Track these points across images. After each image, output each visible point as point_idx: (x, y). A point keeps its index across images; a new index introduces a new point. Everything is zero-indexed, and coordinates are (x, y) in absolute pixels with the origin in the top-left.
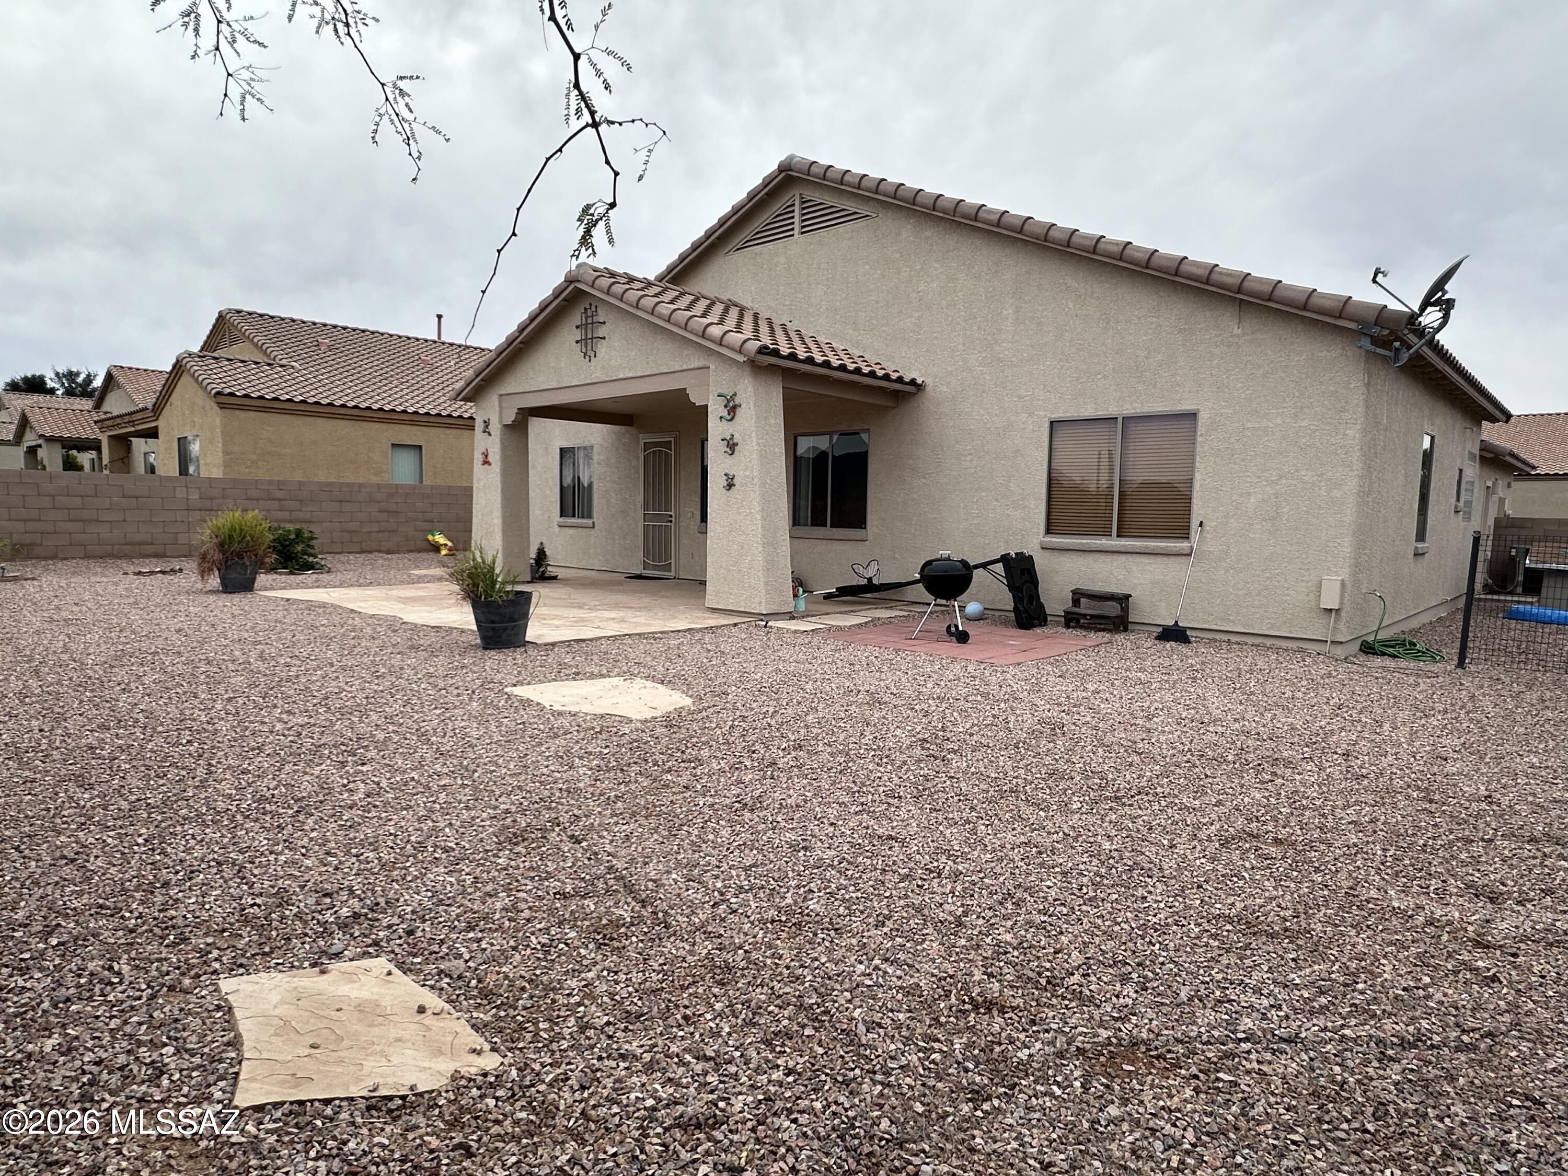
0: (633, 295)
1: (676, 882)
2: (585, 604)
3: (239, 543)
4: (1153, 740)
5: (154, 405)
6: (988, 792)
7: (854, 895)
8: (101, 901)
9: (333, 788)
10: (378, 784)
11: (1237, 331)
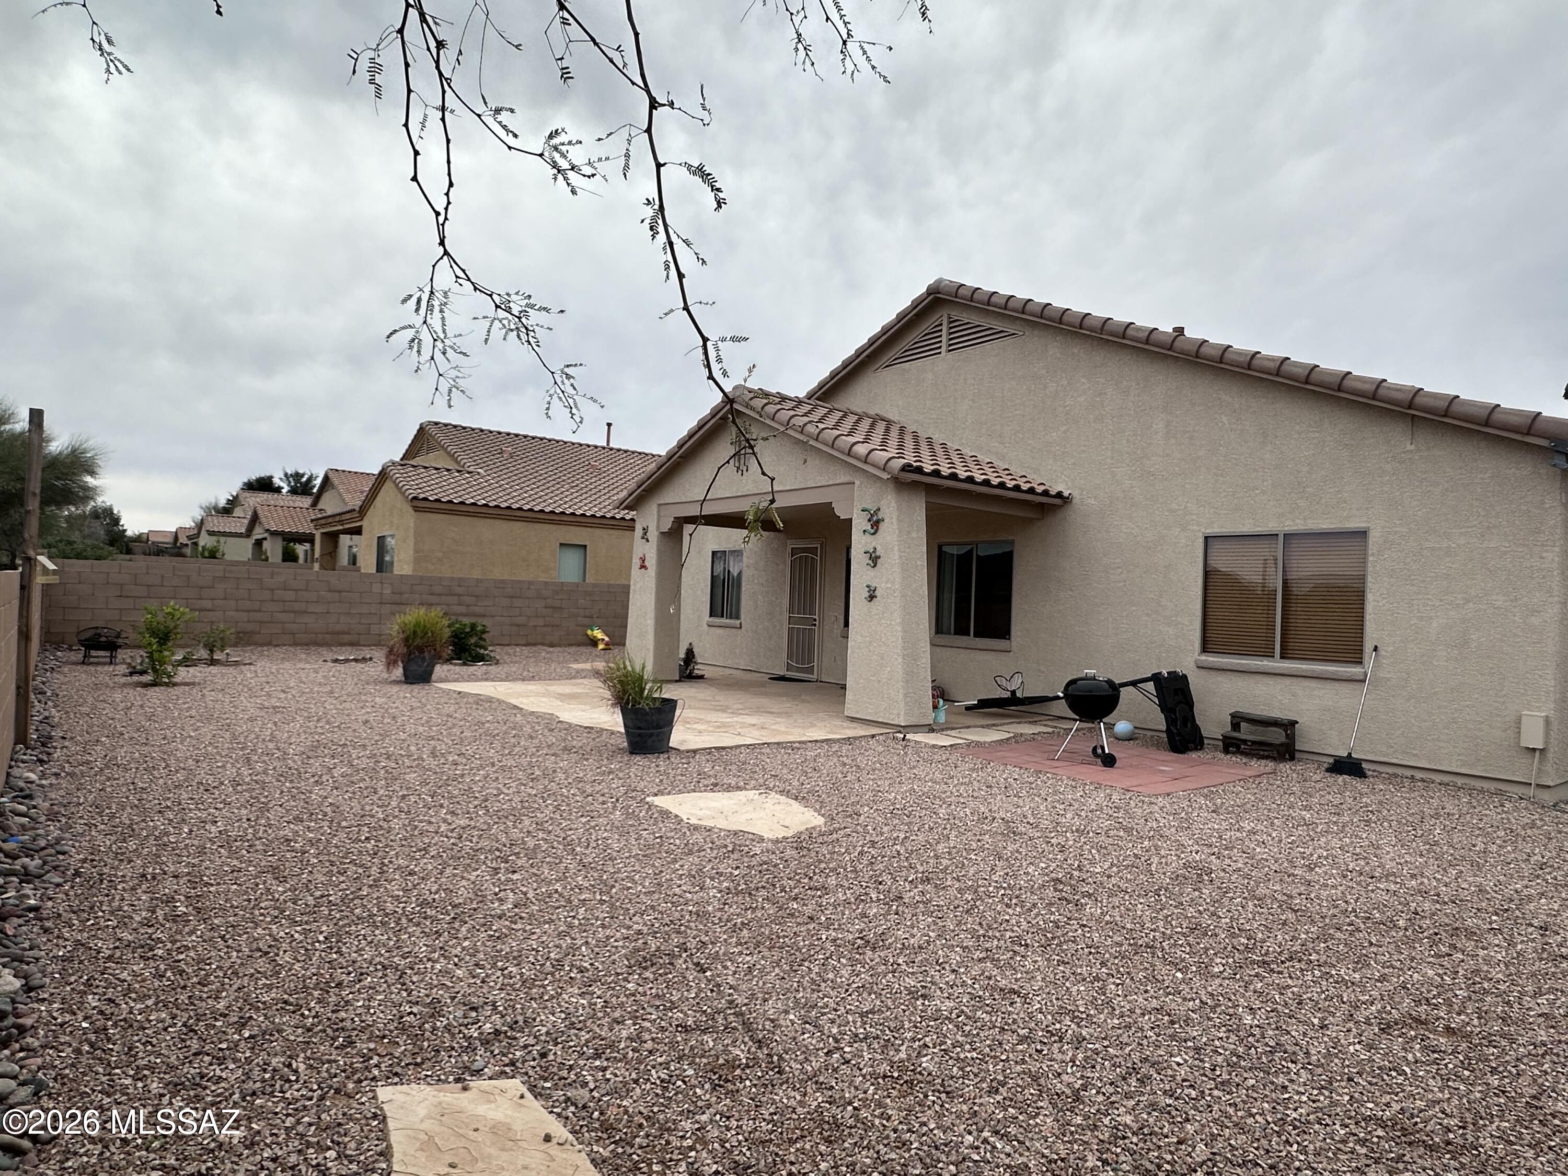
0: (784, 415)
1: (793, 1023)
2: (728, 708)
3: (421, 638)
4: (1312, 896)
5: (361, 507)
6: (1122, 945)
7: (969, 1055)
8: (286, 996)
9: (485, 896)
10: (525, 894)
11: (1409, 447)
